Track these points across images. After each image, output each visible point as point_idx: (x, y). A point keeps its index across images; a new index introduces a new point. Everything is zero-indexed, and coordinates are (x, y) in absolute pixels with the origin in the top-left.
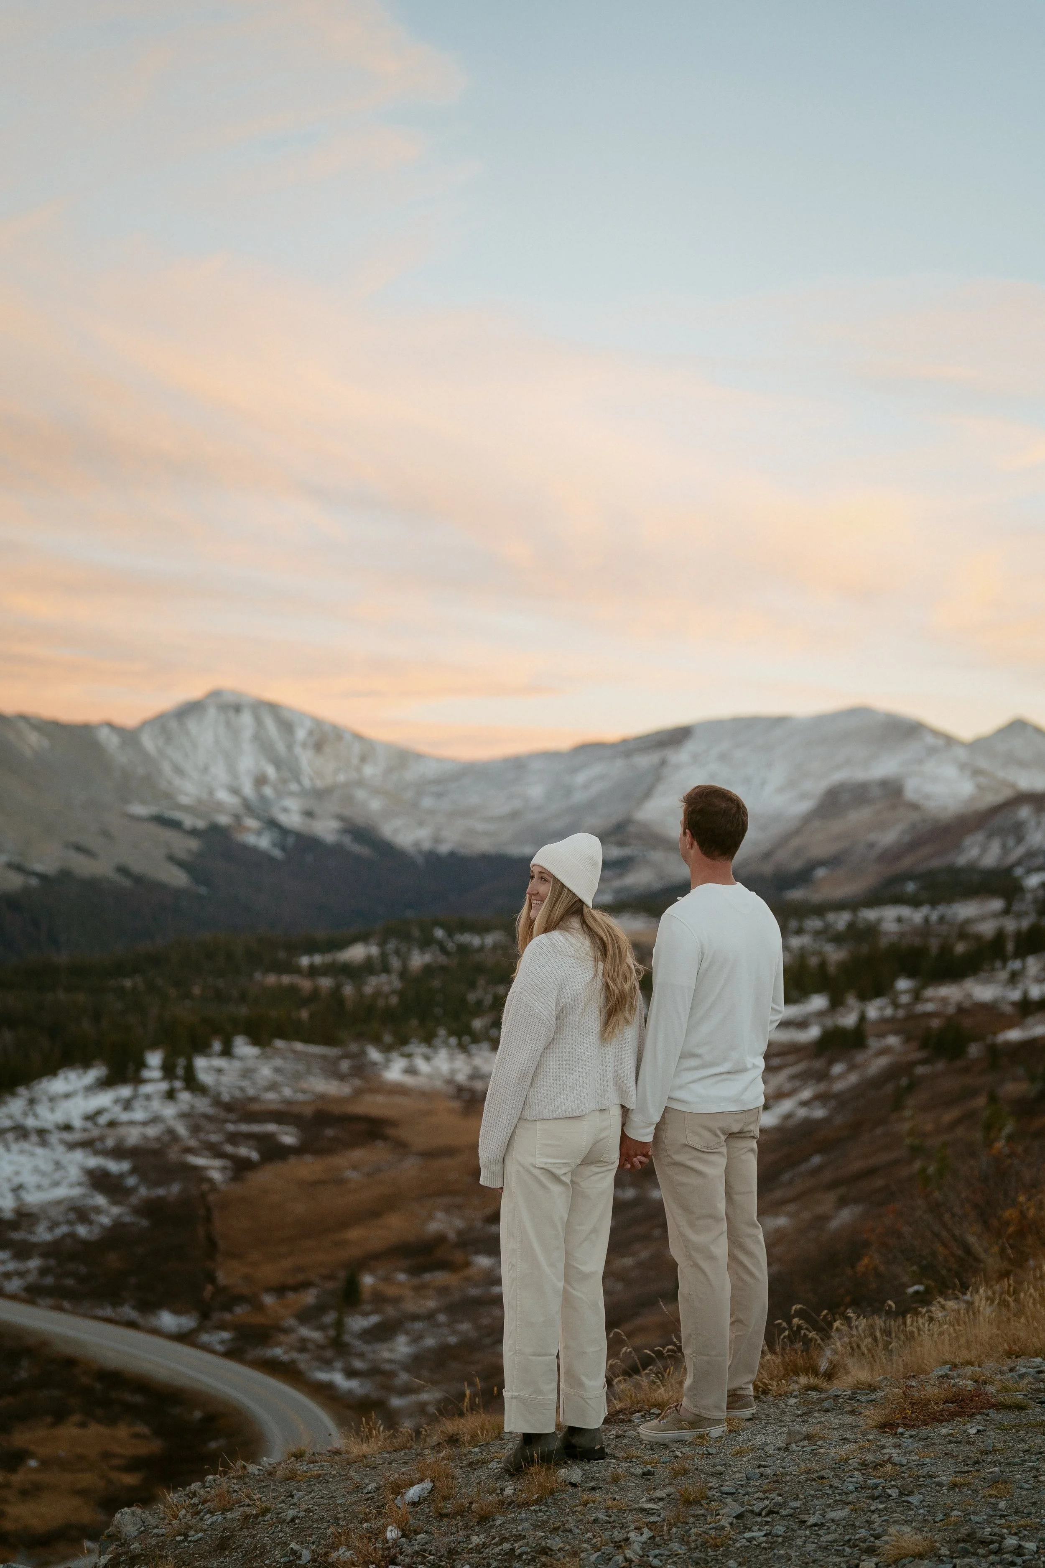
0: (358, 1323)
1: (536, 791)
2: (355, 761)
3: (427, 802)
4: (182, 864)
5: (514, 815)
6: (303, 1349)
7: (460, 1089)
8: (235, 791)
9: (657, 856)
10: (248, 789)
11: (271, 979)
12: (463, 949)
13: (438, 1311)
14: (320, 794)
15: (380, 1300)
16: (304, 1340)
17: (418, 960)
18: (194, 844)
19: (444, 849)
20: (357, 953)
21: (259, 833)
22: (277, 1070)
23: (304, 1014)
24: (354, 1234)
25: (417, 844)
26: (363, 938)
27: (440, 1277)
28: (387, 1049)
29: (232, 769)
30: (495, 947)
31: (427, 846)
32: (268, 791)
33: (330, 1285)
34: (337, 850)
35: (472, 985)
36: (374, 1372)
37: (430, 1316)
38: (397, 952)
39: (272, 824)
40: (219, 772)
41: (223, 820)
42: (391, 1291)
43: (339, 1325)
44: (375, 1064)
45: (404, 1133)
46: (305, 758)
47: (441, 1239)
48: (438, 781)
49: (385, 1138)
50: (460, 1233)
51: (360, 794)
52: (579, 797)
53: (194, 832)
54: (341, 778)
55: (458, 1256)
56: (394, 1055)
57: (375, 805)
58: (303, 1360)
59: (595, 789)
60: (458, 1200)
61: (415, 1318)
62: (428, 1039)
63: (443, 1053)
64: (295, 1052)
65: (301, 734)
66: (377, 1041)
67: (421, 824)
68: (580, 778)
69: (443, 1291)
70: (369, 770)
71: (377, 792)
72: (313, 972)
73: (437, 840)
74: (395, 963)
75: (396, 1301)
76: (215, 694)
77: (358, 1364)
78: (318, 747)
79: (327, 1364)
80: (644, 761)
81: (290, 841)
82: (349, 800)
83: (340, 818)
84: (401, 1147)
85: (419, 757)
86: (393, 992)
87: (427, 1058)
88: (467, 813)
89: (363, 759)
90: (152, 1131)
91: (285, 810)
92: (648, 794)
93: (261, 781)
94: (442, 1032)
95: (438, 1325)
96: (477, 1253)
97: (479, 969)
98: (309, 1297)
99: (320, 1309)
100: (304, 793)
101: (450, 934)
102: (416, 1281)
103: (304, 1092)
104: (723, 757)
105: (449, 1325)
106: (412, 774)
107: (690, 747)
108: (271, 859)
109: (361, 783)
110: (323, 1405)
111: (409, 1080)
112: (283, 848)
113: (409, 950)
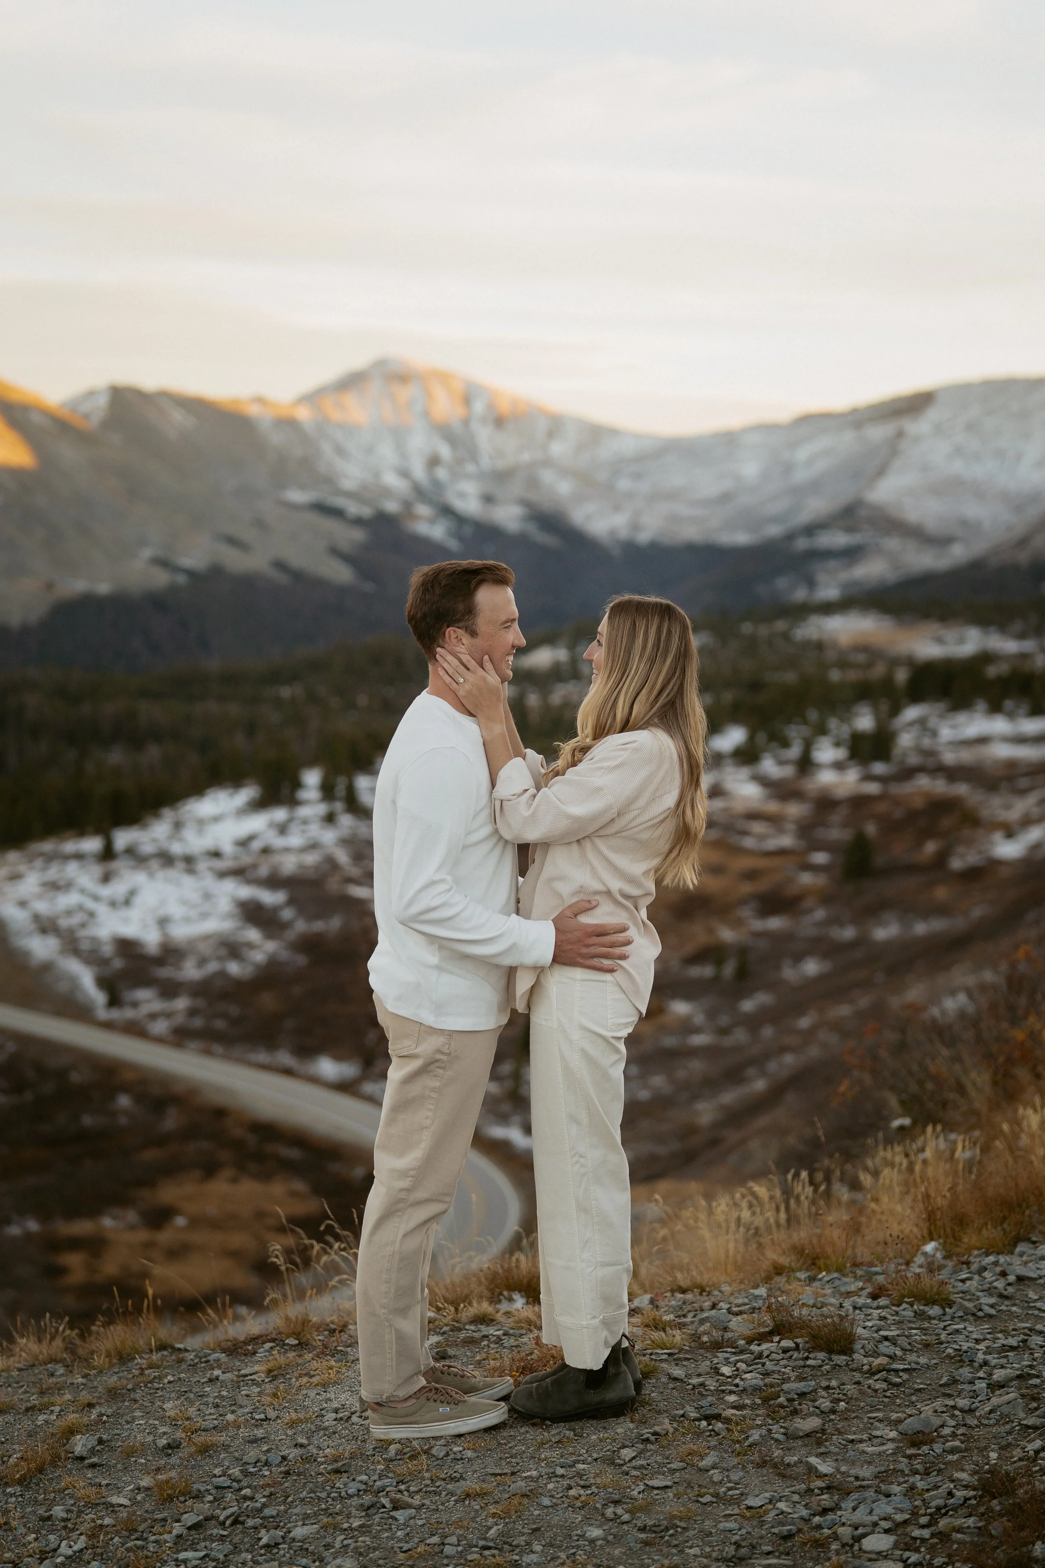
3: (624, 484)
4: (347, 558)
5: (725, 498)
8: (405, 474)
9: (892, 543)
10: (419, 472)
14: (502, 476)
18: (358, 535)
19: (644, 537)
20: (543, 657)
21: (432, 521)
25: (612, 533)
29: (400, 447)
31: (624, 534)
32: (442, 473)
34: (520, 540)
39: (446, 511)
40: (387, 453)
41: (392, 507)
46: (484, 436)
48: (637, 460)
51: (547, 476)
52: (801, 476)
53: (358, 522)
54: (526, 457)
57: (564, 488)
59: (821, 465)
67: (617, 508)
68: (802, 454)
70: (557, 448)
71: (566, 472)
73: (635, 527)
76: (381, 364)
78: (499, 422)
80: (878, 433)
81: (468, 530)
82: (533, 482)
83: (524, 503)
85: (614, 432)
88: (672, 496)
89: (550, 435)
90: (311, 859)
91: (461, 495)
92: (881, 472)
93: (434, 462)
100: (482, 476)
104: (971, 427)
106: (607, 451)
107: (933, 414)
109: (548, 463)
112: (461, 539)
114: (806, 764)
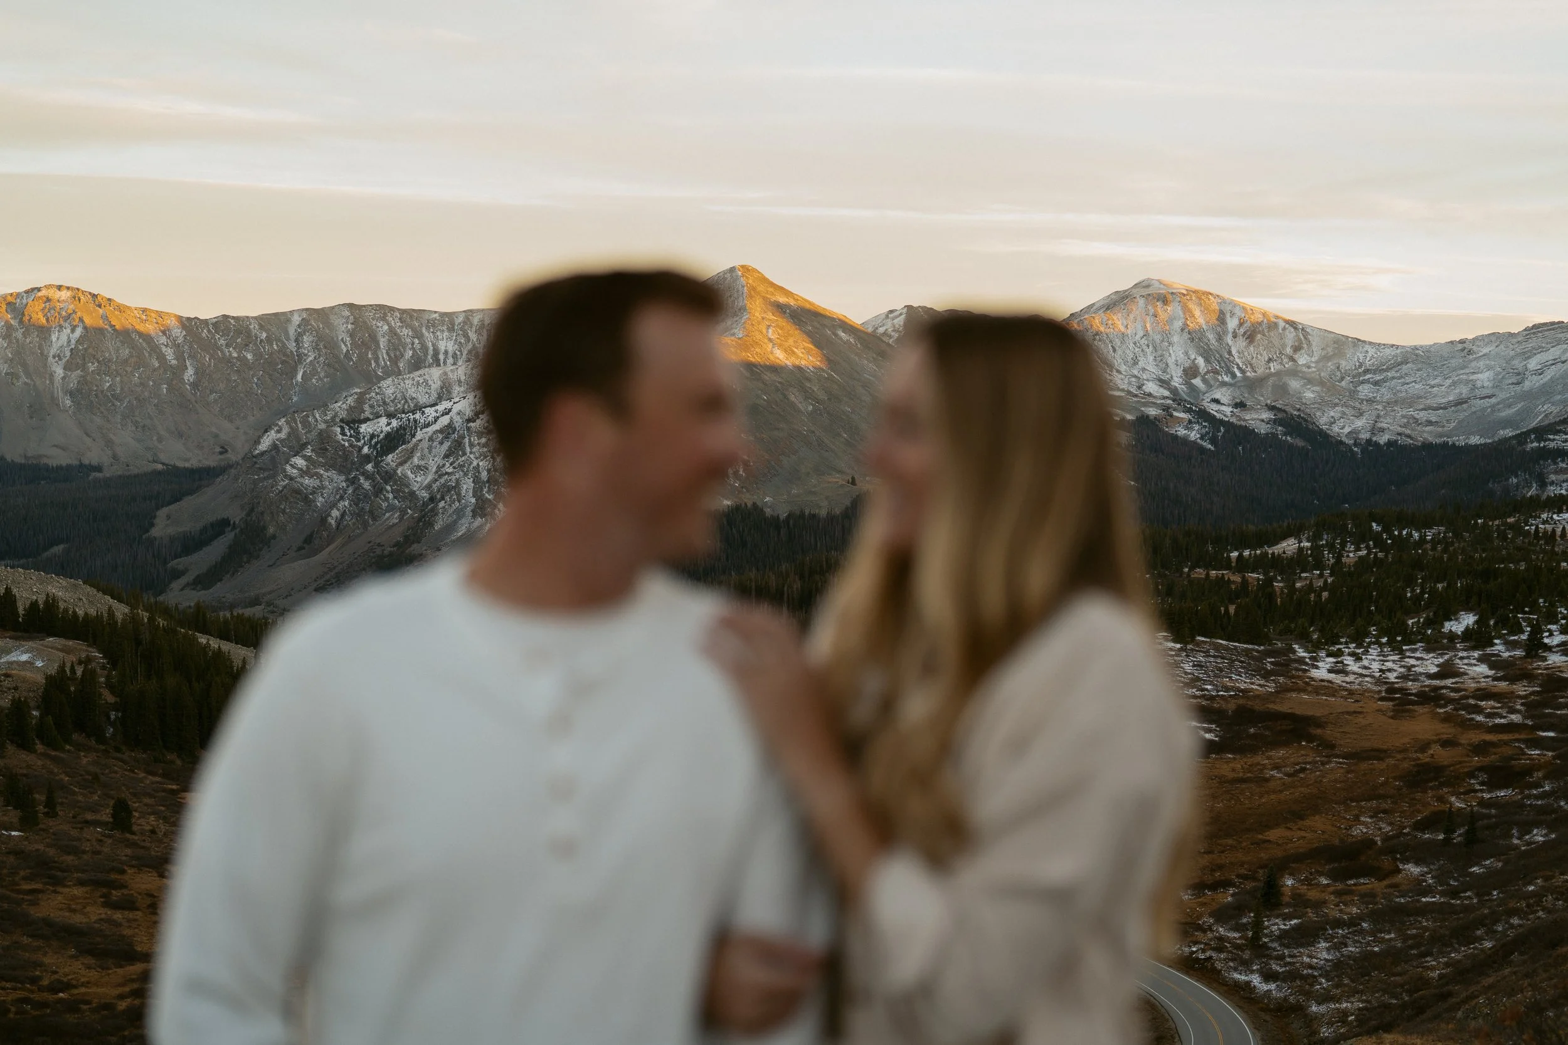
0: (1277, 925)
1: (1484, 378)
2: (1289, 350)
3: (1365, 392)
5: (1459, 403)
6: (1219, 950)
7: (1392, 690)
10: (1177, 382)
11: (1200, 573)
12: (1401, 544)
13: (1361, 918)
14: (1253, 385)
15: (1300, 902)
16: (1221, 939)
17: (1352, 555)
19: (1383, 439)
20: (1289, 546)
21: (1189, 426)
22: (1198, 665)
23: (1232, 609)
24: (1274, 834)
25: (1354, 434)
26: (1294, 532)
27: (1366, 883)
28: (1314, 647)
29: (1160, 360)
30: (1435, 542)
31: (1364, 436)
32: (1197, 382)
33: (1249, 885)
34: (1269, 440)
35: (1410, 582)
36: (1292, 976)
37: (1353, 922)
38: (1331, 546)
39: (1203, 415)
40: (1148, 362)
41: (1152, 412)
42: (1313, 894)
43: (1257, 926)
44: (1301, 661)
45: (1328, 733)
46: (1237, 347)
47: (1367, 843)
48: (1377, 370)
49: (1310, 738)
50: (1387, 838)
51: (1294, 384)
52: (1532, 383)
54: (1274, 367)
55: (1386, 862)
56: (1323, 654)
57: (1309, 395)
58: (1219, 960)
59: (1549, 375)
60: (1386, 805)
61: (1338, 923)
62: (1358, 638)
63: (1374, 651)
64: (1217, 648)
65: (1232, 324)
66: (1304, 638)
67: (1360, 414)
68: (1533, 364)
69: (1368, 897)
70: (1302, 359)
71: (1310, 381)
72: (1242, 565)
73: (1374, 430)
74: (1329, 558)
75: (1318, 905)
76: (1143, 285)
77: (1276, 967)
78: (1250, 337)
79: (1245, 965)
81: (1221, 431)
82: (1282, 389)
83: (1273, 408)
84: (1328, 747)
85: (1357, 343)
86: (1326, 586)
87: (1358, 658)
88: (1410, 402)
89: (1297, 349)
91: (1217, 401)
93: (1191, 372)
94: (1373, 630)
95: (1362, 932)
96: (1406, 861)
97: (1418, 564)
98: (1228, 897)
99: (1239, 909)
100: (1235, 384)
101: (1386, 529)
102: (1340, 886)
103: (1227, 689)
105: (1373, 933)
106: (1350, 362)
108: (1202, 450)
109: (1294, 373)
110: (1239, 1007)
111: (1337, 679)
112: (1213, 441)
113: (1343, 545)
114: (1535, 647)
